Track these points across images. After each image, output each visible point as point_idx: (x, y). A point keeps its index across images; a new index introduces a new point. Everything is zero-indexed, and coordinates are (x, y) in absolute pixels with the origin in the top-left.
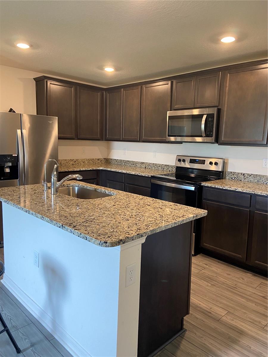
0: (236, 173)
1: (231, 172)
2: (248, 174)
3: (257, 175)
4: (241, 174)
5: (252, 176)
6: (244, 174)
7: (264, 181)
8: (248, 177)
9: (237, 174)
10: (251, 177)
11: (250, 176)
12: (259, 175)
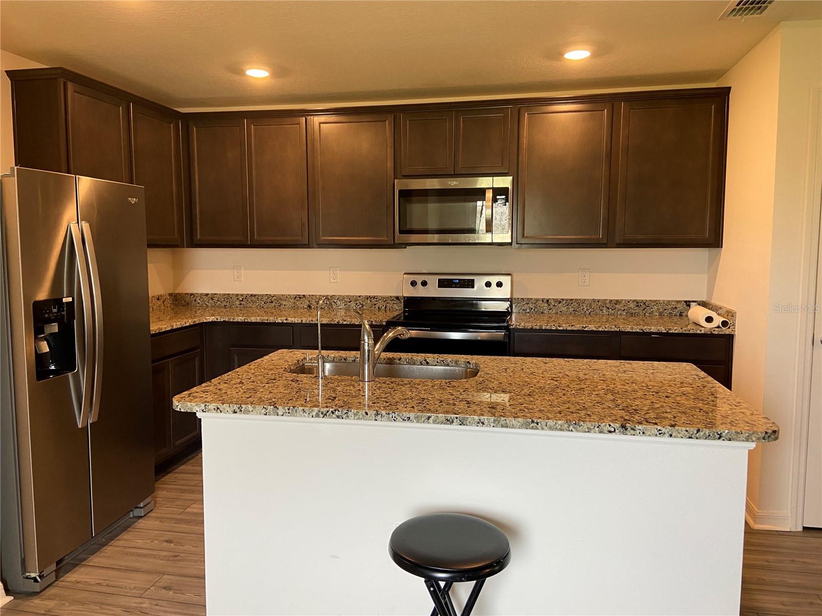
0: (532, 299)
1: (522, 299)
2: (556, 300)
3: (572, 300)
4: (543, 301)
5: (564, 302)
6: (548, 301)
7: (585, 310)
8: (556, 305)
9: (534, 302)
10: (560, 305)
11: (560, 302)
12: (576, 299)
